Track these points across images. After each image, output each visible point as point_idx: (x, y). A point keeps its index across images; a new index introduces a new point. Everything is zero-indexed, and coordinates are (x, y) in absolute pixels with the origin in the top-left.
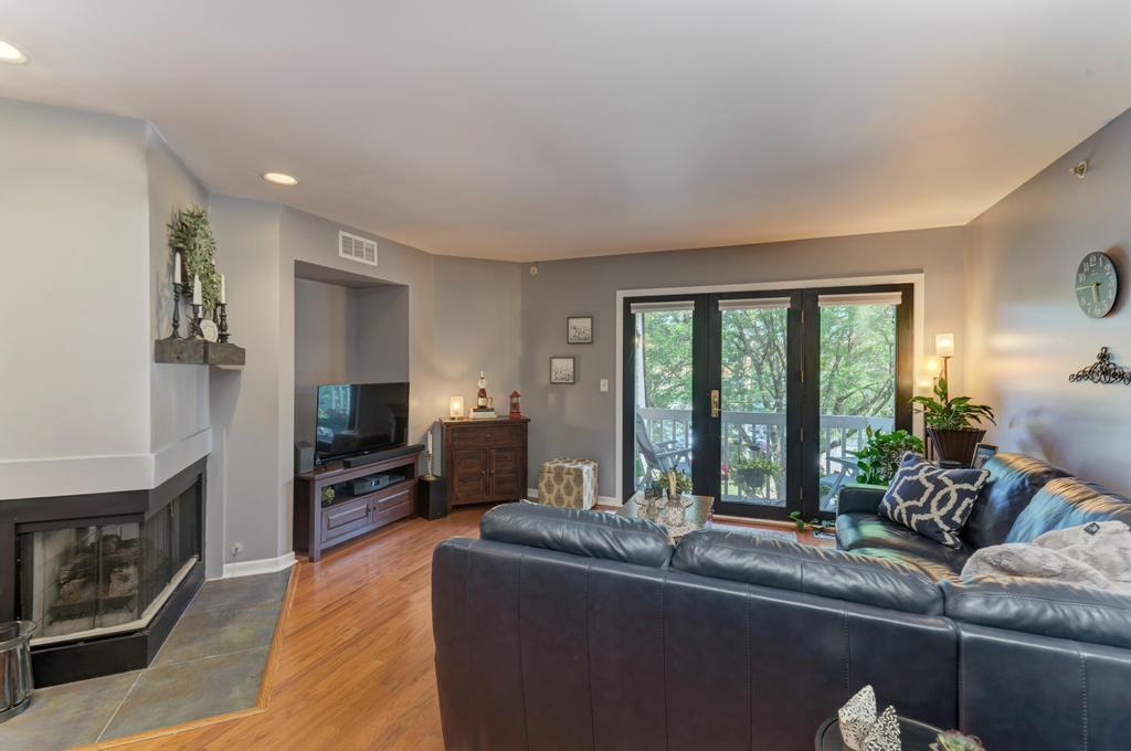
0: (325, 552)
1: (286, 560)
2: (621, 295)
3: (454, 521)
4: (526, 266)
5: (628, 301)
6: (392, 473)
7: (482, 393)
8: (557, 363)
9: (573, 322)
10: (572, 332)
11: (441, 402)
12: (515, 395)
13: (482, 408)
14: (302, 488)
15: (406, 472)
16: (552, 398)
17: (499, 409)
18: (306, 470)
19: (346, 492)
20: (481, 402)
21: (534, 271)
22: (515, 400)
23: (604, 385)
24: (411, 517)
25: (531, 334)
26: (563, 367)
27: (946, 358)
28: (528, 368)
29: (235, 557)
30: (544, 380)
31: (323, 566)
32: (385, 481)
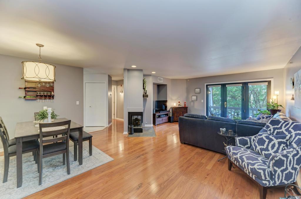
0: (157, 125)
1: (152, 125)
2: (206, 84)
3: (175, 123)
4: (187, 80)
5: (207, 85)
6: (165, 115)
7: (179, 102)
8: (193, 97)
9: (196, 90)
10: (196, 91)
11: (172, 104)
12: (185, 103)
13: (179, 105)
14: (154, 115)
15: (167, 115)
16: (192, 103)
17: (182, 105)
18: (154, 113)
19: (159, 117)
20: (179, 104)
21: (188, 80)
22: (185, 104)
23: (202, 101)
24: (168, 122)
25: (188, 92)
26: (194, 98)
27: (277, 96)
28: (187, 98)
29: (146, 124)
30: (191, 100)
31: (157, 127)
32: (164, 116)
